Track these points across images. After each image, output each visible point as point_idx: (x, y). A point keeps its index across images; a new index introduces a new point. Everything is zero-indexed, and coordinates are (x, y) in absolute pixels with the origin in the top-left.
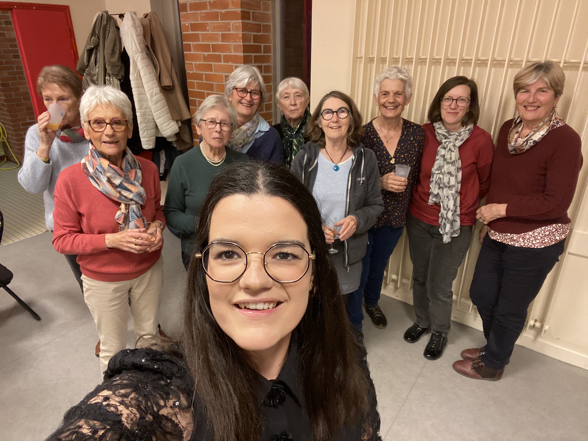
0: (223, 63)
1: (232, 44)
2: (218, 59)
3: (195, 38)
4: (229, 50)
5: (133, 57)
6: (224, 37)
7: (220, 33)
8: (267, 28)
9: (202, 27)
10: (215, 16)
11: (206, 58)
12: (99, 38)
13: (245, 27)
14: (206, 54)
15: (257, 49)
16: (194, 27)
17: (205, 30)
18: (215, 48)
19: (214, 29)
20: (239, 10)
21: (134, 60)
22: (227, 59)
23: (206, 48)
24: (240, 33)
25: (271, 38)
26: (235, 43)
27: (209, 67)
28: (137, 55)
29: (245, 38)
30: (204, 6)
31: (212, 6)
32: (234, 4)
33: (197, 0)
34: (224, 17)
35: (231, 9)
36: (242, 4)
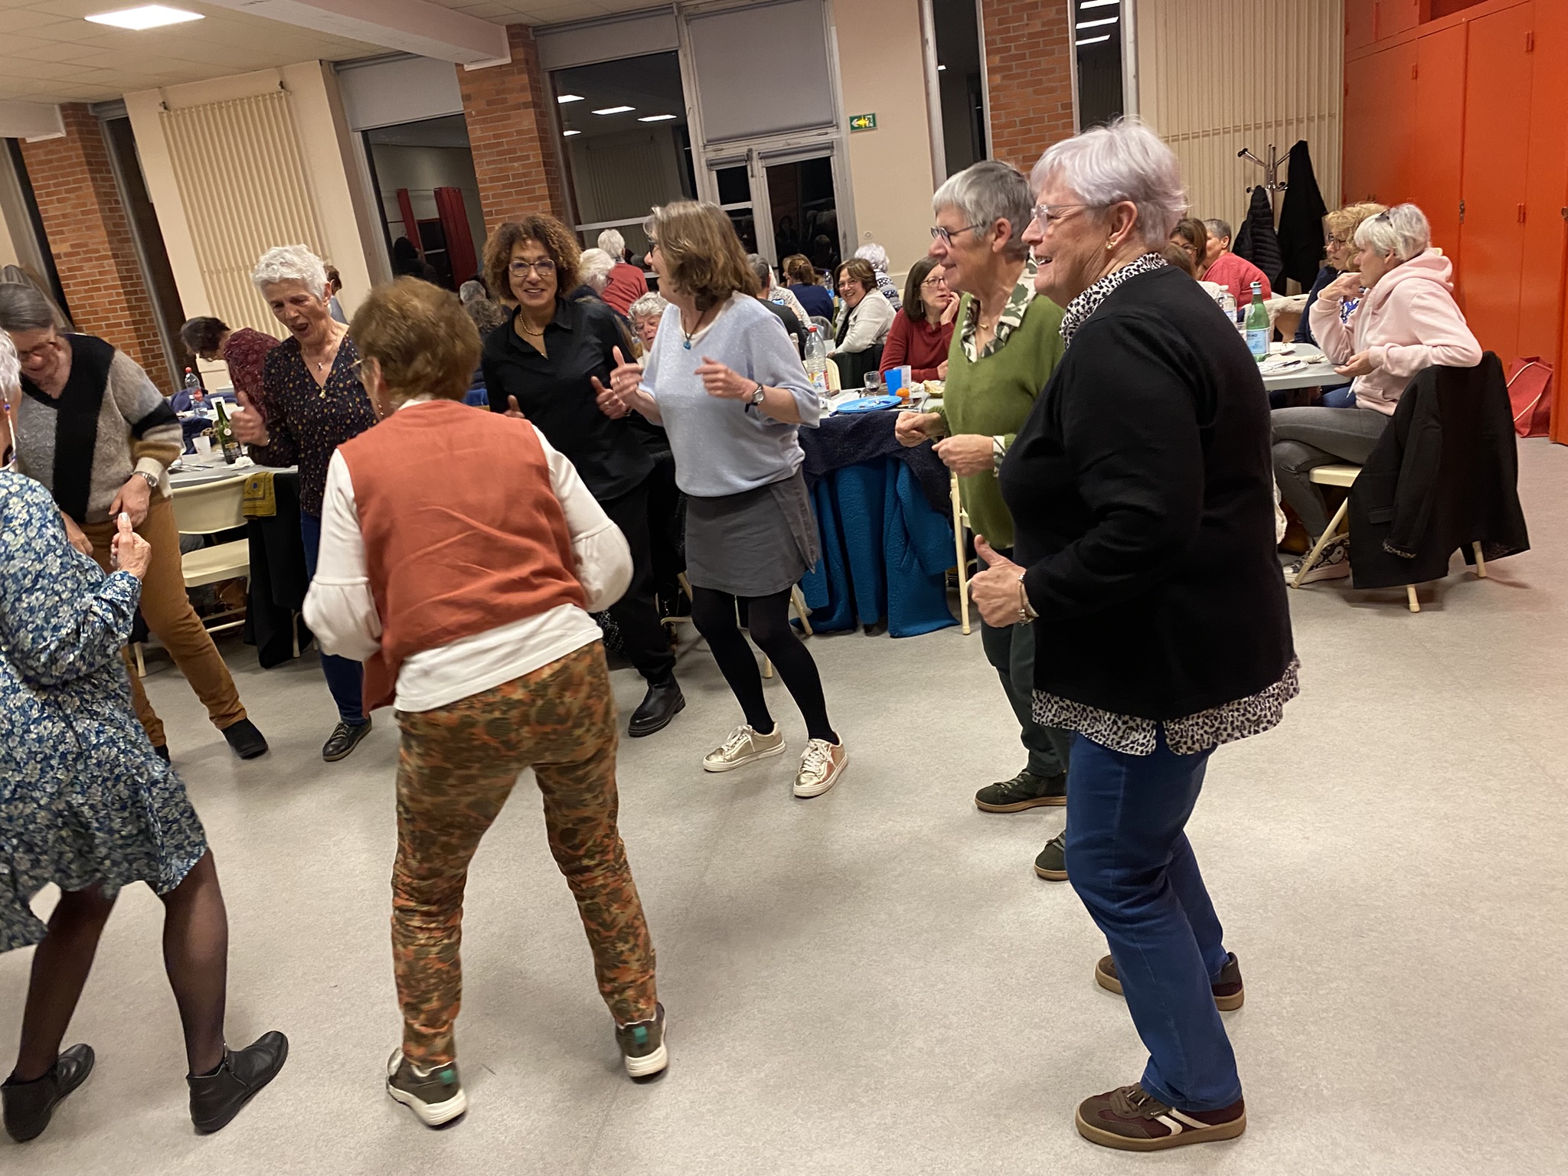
2: (99, 289)
3: (74, 277)
4: (107, 281)
6: (100, 273)
7: (96, 271)
8: (134, 262)
9: (80, 268)
10: (90, 260)
11: (86, 291)
13: (117, 264)
14: (86, 288)
15: (131, 278)
16: (69, 269)
17: (82, 270)
18: (93, 282)
19: (90, 268)
20: (110, 253)
22: (106, 288)
23: (87, 283)
24: (114, 268)
25: (140, 268)
26: (111, 276)
27: (92, 297)
29: (118, 271)
30: (78, 254)
31: (85, 252)
32: (105, 250)
33: (70, 250)
34: (97, 259)
35: (103, 253)
36: (112, 248)
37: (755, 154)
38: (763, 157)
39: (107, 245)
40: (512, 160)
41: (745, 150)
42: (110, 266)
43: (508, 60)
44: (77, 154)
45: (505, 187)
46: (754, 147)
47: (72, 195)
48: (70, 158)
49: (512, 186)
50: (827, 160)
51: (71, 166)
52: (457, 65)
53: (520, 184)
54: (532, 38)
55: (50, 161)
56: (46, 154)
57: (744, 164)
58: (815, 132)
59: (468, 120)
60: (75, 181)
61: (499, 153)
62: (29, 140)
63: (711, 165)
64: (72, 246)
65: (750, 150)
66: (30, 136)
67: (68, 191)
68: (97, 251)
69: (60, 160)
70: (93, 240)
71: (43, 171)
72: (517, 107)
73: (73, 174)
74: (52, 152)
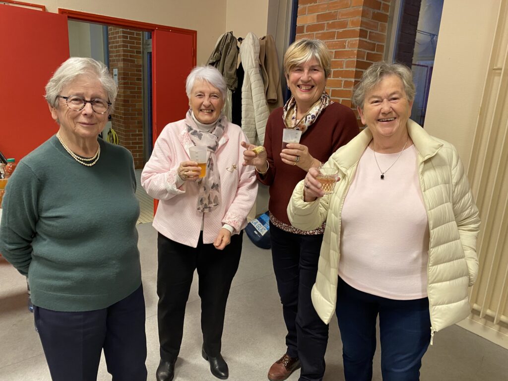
1: (345, 60)
4: (341, 66)
5: (248, 72)
6: (338, 54)
7: (334, 51)
8: (381, 48)
10: (331, 36)
12: (221, 54)
13: (361, 45)
20: (358, 28)
21: (248, 74)
24: (356, 50)
25: (383, 58)
26: (348, 60)
28: (252, 70)
30: (321, 27)
31: (330, 26)
32: (353, 23)
33: (315, 22)
34: (341, 36)
35: (350, 28)
36: (362, 23)
39: (359, 18)
42: (352, 45)
68: (344, 25)
70: (344, 11)
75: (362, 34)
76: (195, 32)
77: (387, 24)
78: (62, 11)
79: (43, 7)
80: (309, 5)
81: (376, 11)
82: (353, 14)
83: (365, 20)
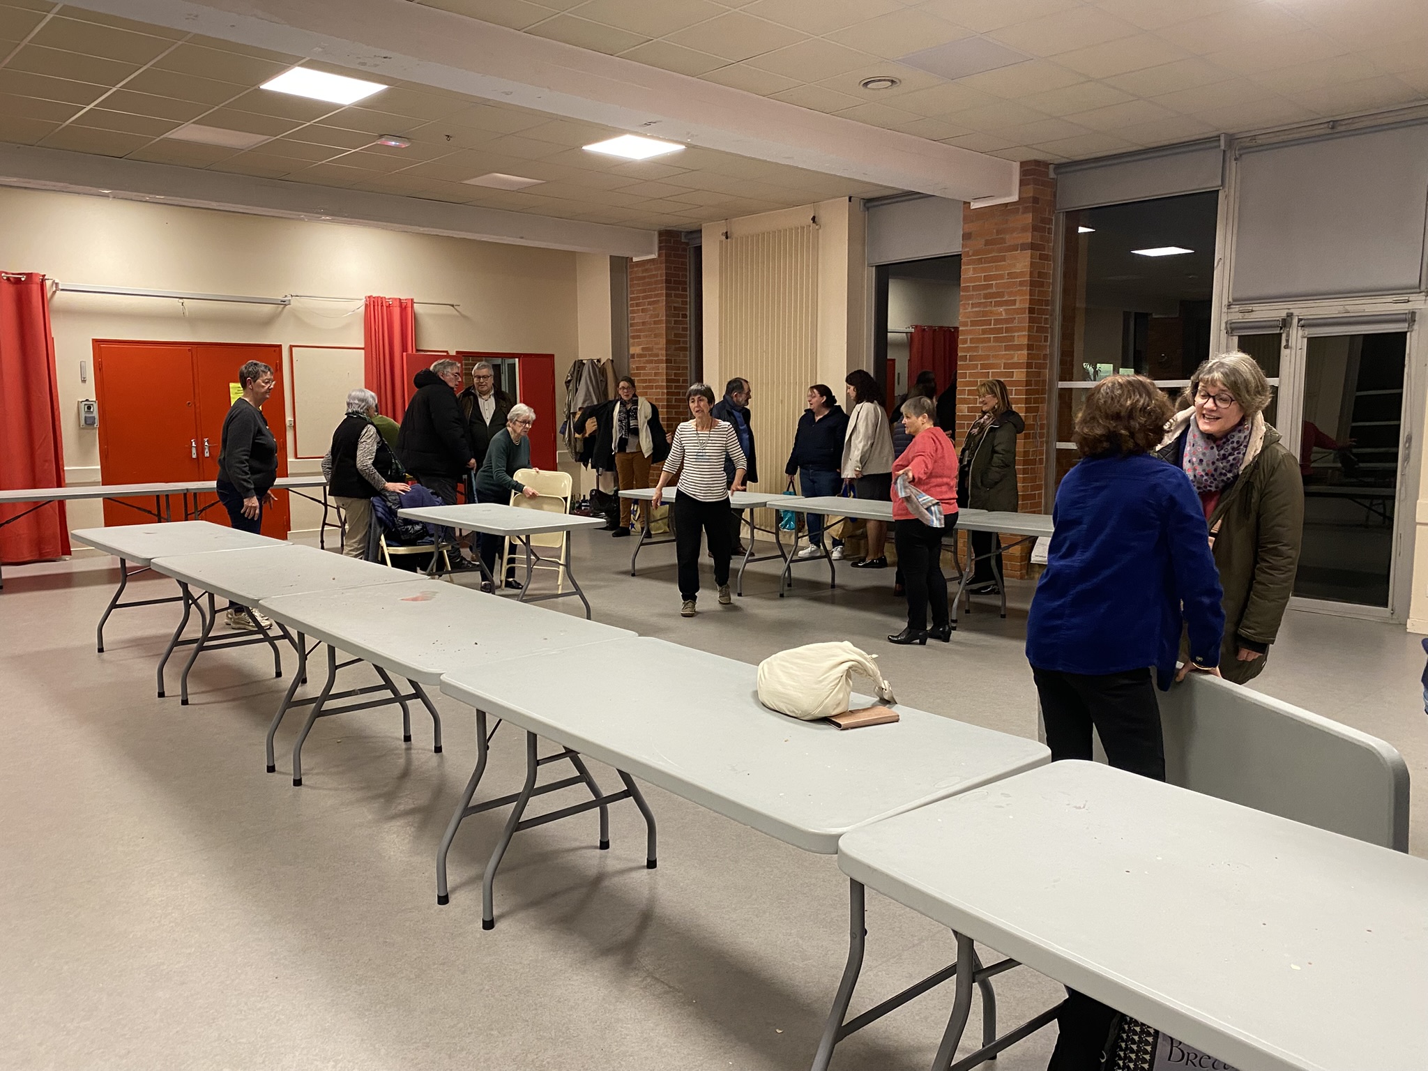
0: (654, 390)
2: (651, 387)
4: (658, 382)
9: (644, 368)
10: (651, 362)
14: (644, 385)
15: (678, 381)
16: (638, 368)
17: (645, 370)
18: (650, 381)
19: (650, 369)
20: (665, 358)
23: (645, 381)
25: (689, 374)
30: (644, 356)
31: (650, 355)
32: (662, 355)
34: (656, 362)
35: (660, 358)
36: (667, 355)
37: (1295, 321)
38: (1304, 325)
39: (664, 352)
40: (998, 304)
41: (1283, 314)
43: (1015, 198)
44: (661, 273)
45: (984, 332)
46: (1296, 312)
47: (651, 307)
48: (655, 276)
49: (991, 331)
50: (1403, 336)
51: (656, 282)
52: (965, 203)
53: (1000, 331)
54: (1052, 175)
55: (644, 278)
56: (643, 272)
57: (1278, 332)
58: (1390, 299)
59: (964, 260)
60: (656, 296)
61: (986, 296)
62: (635, 259)
63: (1233, 329)
64: (643, 349)
65: (1290, 315)
66: (636, 256)
67: (650, 303)
68: (657, 355)
69: (650, 277)
70: (657, 347)
71: (638, 285)
72: (1014, 248)
73: (655, 289)
74: (646, 270)
75: (668, 361)
76: (553, 355)
77: (688, 353)
78: (457, 352)
79: (447, 352)
80: (636, 340)
81: (677, 346)
82: (661, 349)
83: (669, 353)
